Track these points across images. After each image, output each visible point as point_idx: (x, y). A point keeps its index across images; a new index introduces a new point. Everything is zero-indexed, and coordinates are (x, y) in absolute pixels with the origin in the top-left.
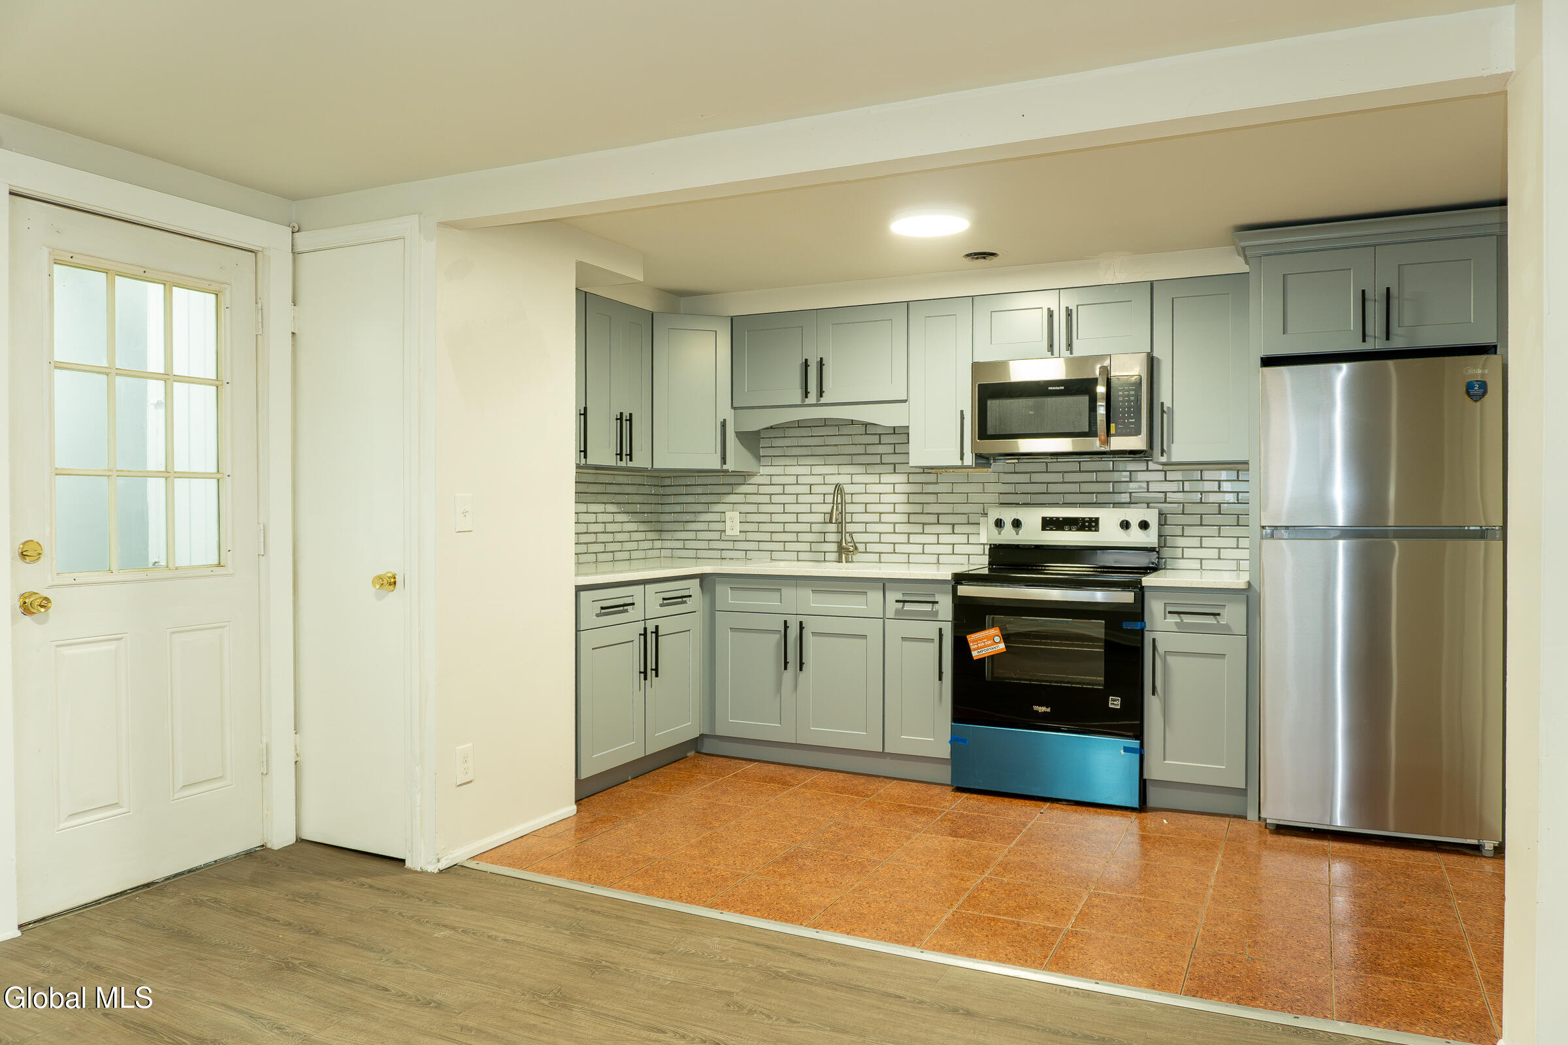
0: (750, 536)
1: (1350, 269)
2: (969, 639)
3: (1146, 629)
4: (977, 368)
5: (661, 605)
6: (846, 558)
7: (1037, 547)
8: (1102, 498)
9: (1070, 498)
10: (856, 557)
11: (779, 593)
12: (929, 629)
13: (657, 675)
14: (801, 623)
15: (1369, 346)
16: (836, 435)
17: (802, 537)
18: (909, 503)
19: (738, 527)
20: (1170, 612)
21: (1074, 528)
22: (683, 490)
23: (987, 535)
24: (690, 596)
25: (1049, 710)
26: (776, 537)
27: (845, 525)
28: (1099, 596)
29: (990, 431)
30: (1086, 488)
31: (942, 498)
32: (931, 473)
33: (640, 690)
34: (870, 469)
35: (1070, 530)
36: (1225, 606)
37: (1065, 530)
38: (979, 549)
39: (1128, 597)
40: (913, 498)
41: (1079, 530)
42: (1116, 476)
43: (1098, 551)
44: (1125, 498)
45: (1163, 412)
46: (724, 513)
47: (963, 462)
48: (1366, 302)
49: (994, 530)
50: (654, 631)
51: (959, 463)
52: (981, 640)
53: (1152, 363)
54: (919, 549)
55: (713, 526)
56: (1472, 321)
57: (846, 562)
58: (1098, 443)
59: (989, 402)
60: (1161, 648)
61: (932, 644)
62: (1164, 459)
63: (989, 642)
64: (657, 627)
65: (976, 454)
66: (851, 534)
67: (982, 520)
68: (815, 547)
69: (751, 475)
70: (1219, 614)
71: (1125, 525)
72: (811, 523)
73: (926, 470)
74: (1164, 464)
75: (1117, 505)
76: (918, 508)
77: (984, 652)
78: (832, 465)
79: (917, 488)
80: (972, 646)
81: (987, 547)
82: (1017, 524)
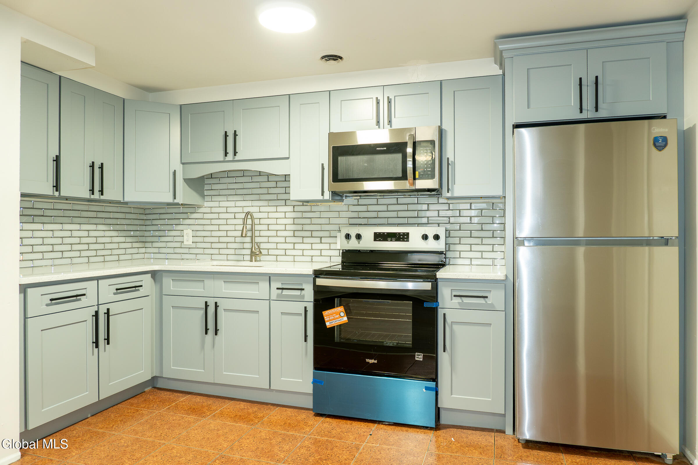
0: (199, 245)
1: (571, 65)
2: (324, 314)
3: (439, 307)
4: (332, 136)
5: (115, 294)
6: (255, 259)
7: (372, 251)
8: (411, 221)
9: (391, 221)
10: (263, 258)
11: (203, 283)
12: (299, 308)
13: (108, 343)
14: (216, 303)
15: (584, 116)
16: (251, 182)
17: (230, 246)
18: (294, 224)
19: (191, 240)
20: (455, 296)
21: (394, 239)
22: (157, 216)
23: (341, 244)
24: (141, 286)
25: (376, 362)
26: (214, 246)
27: (254, 238)
28: (410, 286)
29: (340, 177)
30: (401, 214)
31: (314, 221)
32: (307, 205)
33: (93, 354)
34: (271, 203)
35: (391, 241)
36: (491, 291)
37: (388, 241)
38: (337, 253)
39: (427, 286)
40: (297, 221)
41: (396, 240)
42: (419, 207)
43: (409, 254)
44: (425, 220)
45: (448, 164)
46: (183, 230)
47: (323, 197)
48: (583, 87)
49: (345, 240)
50: (106, 312)
51: (321, 198)
52: (332, 315)
53: (441, 132)
54: (300, 253)
55: (177, 239)
56: (651, 99)
57: (255, 261)
58: (408, 184)
59: (339, 158)
60: (449, 320)
61: (301, 317)
62: (449, 195)
63: (337, 316)
64: (108, 310)
65: (332, 192)
66: (257, 243)
67: (338, 235)
68: (238, 252)
69: (199, 207)
70: (487, 297)
71: (425, 237)
72: (235, 237)
73: (305, 202)
74: (448, 198)
75: (419, 225)
76: (299, 227)
77: (333, 323)
78: (248, 200)
79: (299, 215)
80: (326, 319)
81: (341, 251)
82: (359, 237)
